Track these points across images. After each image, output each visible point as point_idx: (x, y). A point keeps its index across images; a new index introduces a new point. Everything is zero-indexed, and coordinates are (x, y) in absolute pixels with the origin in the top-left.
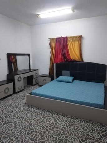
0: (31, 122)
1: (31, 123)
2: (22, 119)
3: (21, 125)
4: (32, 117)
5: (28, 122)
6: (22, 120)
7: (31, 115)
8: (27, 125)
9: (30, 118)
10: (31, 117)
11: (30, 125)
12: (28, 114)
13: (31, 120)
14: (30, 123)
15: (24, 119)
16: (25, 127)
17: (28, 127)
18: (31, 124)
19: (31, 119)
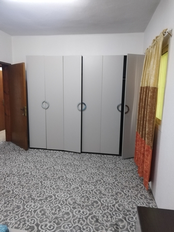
0: (7, 207)
1: (6, 205)
2: (24, 209)
3: (23, 199)
4: (5, 217)
5: (11, 205)
6: (25, 207)
7: (8, 221)
8: (13, 200)
9: (10, 213)
10: (7, 216)
11: (8, 201)
12: (16, 223)
13: (7, 209)
14: (8, 204)
15: (22, 208)
16: (15, 197)
17: (10, 198)
18: (5, 203)
19: (6, 211)
